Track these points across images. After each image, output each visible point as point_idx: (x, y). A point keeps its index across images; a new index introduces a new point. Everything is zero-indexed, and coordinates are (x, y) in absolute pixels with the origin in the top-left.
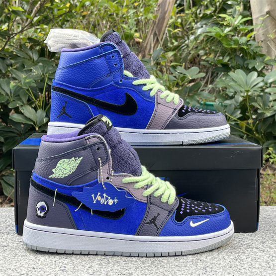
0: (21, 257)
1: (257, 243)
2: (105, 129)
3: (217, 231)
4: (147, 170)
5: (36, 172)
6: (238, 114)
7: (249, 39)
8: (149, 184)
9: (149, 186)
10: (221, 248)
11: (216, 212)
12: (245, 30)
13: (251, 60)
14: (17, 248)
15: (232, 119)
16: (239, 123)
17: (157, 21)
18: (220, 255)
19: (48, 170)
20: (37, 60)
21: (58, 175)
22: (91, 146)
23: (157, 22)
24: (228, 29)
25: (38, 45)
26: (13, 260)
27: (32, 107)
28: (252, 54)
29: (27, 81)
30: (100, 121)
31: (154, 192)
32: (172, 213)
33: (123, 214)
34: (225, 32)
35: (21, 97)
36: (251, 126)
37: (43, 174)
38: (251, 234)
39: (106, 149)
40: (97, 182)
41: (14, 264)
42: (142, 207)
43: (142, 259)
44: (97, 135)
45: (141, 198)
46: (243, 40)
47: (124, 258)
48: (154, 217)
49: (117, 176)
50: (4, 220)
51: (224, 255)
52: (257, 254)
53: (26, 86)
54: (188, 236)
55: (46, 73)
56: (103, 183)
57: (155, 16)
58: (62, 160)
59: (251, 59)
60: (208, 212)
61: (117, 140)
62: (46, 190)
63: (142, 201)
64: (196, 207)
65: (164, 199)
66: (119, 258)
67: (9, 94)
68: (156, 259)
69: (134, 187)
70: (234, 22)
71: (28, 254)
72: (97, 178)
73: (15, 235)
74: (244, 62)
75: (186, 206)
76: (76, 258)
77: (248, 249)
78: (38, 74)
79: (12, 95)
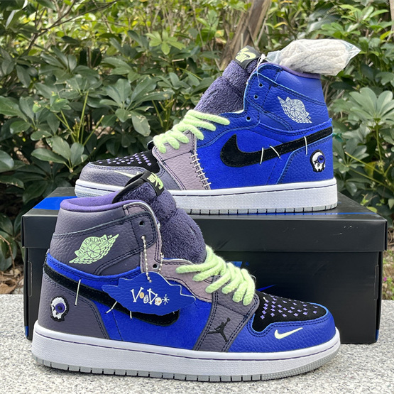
0: (27, 377)
1: (373, 362)
2: (153, 192)
3: (315, 345)
4: (215, 252)
5: (51, 254)
6: (363, 153)
7: (383, 41)
8: (216, 275)
9: (215, 278)
10: (320, 369)
11: (314, 317)
12: (378, 28)
13: (385, 72)
14: (24, 362)
15: (353, 160)
16: (363, 166)
17: (250, 12)
18: (317, 382)
19: (69, 252)
20: (75, 69)
21: (82, 260)
22: (131, 219)
23: (250, 15)
24: (352, 27)
25: (78, 46)
26: (16, 381)
27: (64, 139)
28: (387, 63)
29: (58, 101)
30: (145, 181)
31: (223, 286)
32: (249, 318)
33: (176, 319)
34: (348, 31)
35: (49, 123)
36: (382, 171)
37: (62, 258)
38: (366, 346)
39: (154, 223)
40: (140, 272)
41: (17, 389)
42: (205, 309)
43: (202, 386)
44: (141, 202)
45: (203, 295)
46: (375, 42)
47: (176, 383)
48: (222, 323)
49: (169, 263)
50: (10, 315)
51: (323, 382)
52: (373, 381)
53: (56, 109)
54: (271, 352)
55: (86, 90)
56: (147, 273)
57: (248, 5)
58: (89, 238)
59: (385, 70)
60: (302, 317)
61: (170, 209)
62: (65, 281)
63: (205, 300)
64: (285, 309)
65: (237, 298)
66: (170, 382)
67: (33, 119)
68: (223, 385)
69: (194, 280)
70: (361, 16)
71: (38, 372)
72: (139, 266)
73: (23, 341)
74: (374, 76)
75: (270, 307)
76: (106, 381)
77: (360, 373)
78: (74, 91)
79: (37, 121)
